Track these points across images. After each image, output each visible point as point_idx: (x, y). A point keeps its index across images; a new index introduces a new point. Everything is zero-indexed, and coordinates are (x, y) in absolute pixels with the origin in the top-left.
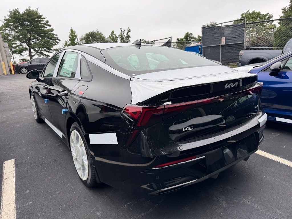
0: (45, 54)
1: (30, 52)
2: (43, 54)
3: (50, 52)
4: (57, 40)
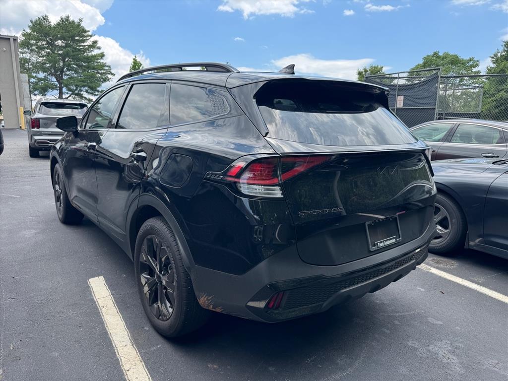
1: (61, 93)
4: (109, 74)
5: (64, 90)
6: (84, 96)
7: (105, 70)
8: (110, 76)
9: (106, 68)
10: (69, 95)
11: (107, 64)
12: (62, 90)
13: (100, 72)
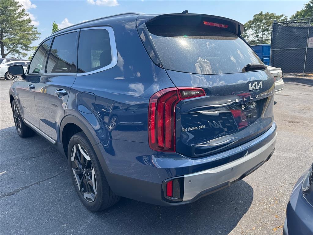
0: (21, 53)
1: (2, 50)
2: (18, 52)
3: (28, 50)
4: (37, 34)
5: (5, 48)
6: (20, 51)
7: (32, 31)
8: (37, 35)
9: (34, 30)
10: (9, 51)
11: (34, 27)
12: (3, 48)
13: (30, 33)
